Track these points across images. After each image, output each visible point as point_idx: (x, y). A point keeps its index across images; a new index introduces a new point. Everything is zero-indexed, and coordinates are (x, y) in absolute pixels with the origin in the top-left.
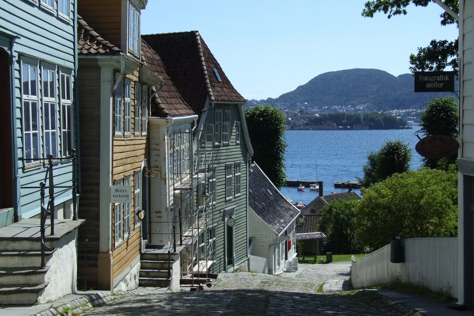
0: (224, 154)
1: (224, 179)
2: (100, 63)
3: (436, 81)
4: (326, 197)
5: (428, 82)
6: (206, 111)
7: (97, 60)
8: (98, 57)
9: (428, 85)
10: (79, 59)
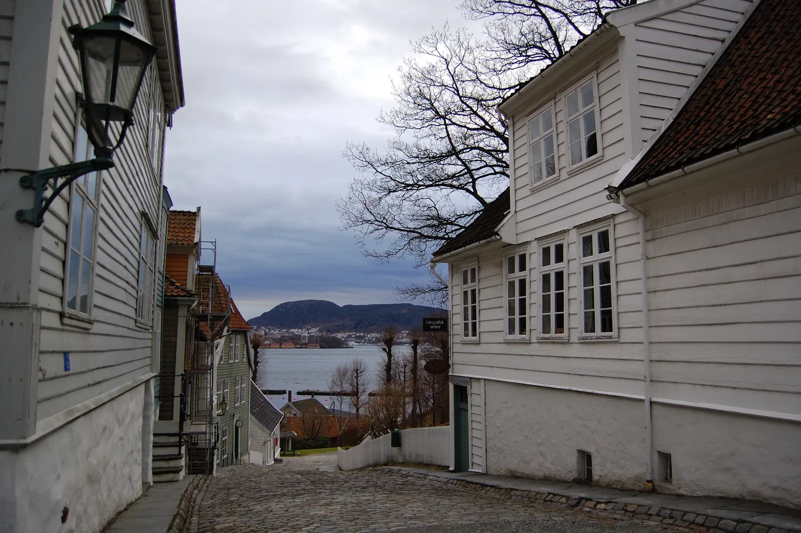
0: (235, 370)
1: (234, 389)
2: (179, 303)
3: (436, 324)
4: (294, 403)
5: (431, 325)
6: (225, 336)
7: (177, 300)
8: (179, 298)
9: (432, 327)
10: (164, 299)
